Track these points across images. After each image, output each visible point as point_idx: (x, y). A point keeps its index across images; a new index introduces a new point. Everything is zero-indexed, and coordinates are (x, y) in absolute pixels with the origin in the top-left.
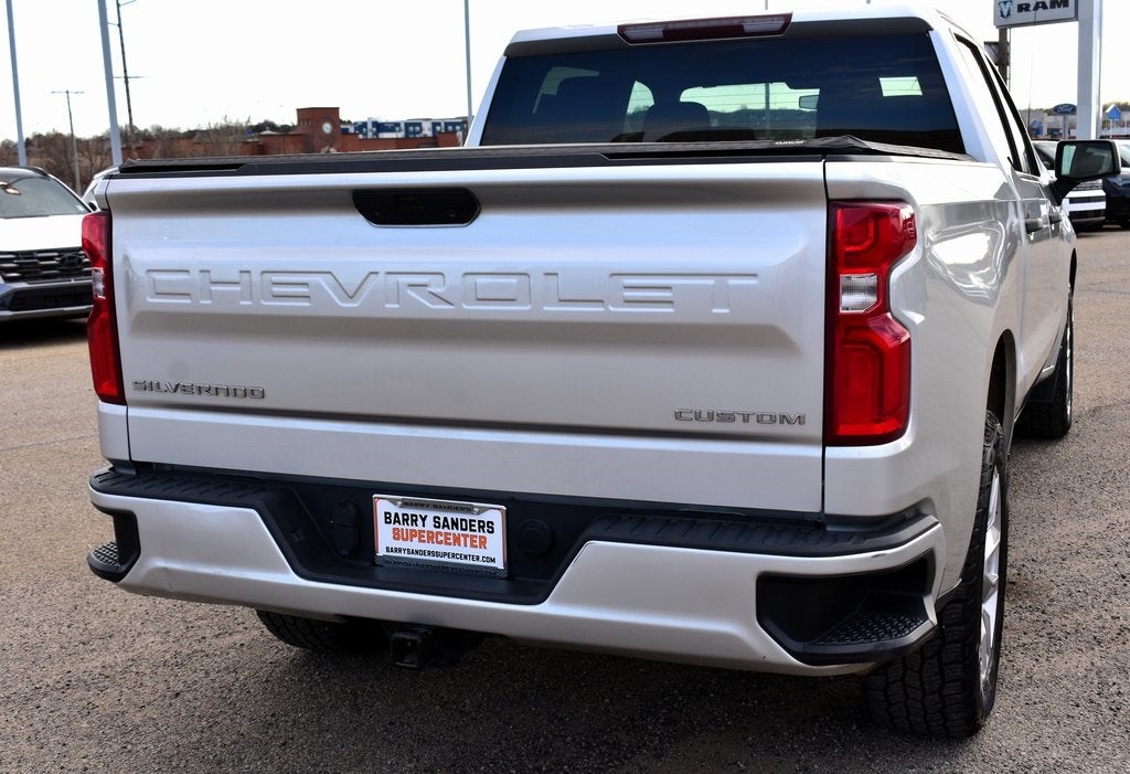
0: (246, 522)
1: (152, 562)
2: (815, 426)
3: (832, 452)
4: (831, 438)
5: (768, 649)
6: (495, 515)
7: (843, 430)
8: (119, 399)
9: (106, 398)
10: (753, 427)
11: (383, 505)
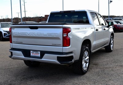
0: (20, 53)
1: (14, 56)
2: (62, 45)
3: (63, 47)
4: (63, 46)
5: (58, 62)
6: (39, 52)
7: (64, 46)
8: (12, 43)
9: (11, 43)
10: (58, 45)
11: (31, 52)
